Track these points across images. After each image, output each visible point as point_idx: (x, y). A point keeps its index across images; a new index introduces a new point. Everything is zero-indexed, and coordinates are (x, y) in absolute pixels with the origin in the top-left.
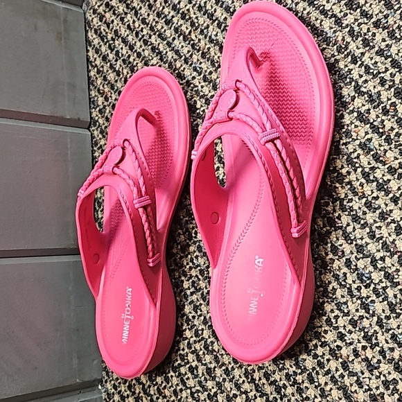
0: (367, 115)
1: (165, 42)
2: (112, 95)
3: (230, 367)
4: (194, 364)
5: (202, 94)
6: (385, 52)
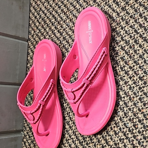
0: (124, 48)
1: (58, 14)
2: (37, 31)
3: (68, 129)
5: (68, 34)
6: (133, 27)
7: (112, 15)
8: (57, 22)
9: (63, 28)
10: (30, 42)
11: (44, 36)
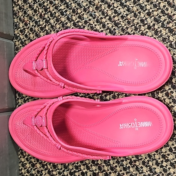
2: (30, 23)
4: (84, 171)
7: (173, 2)
8: (71, 10)
9: (84, 19)
10: (18, 41)
11: (45, 32)
